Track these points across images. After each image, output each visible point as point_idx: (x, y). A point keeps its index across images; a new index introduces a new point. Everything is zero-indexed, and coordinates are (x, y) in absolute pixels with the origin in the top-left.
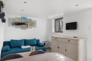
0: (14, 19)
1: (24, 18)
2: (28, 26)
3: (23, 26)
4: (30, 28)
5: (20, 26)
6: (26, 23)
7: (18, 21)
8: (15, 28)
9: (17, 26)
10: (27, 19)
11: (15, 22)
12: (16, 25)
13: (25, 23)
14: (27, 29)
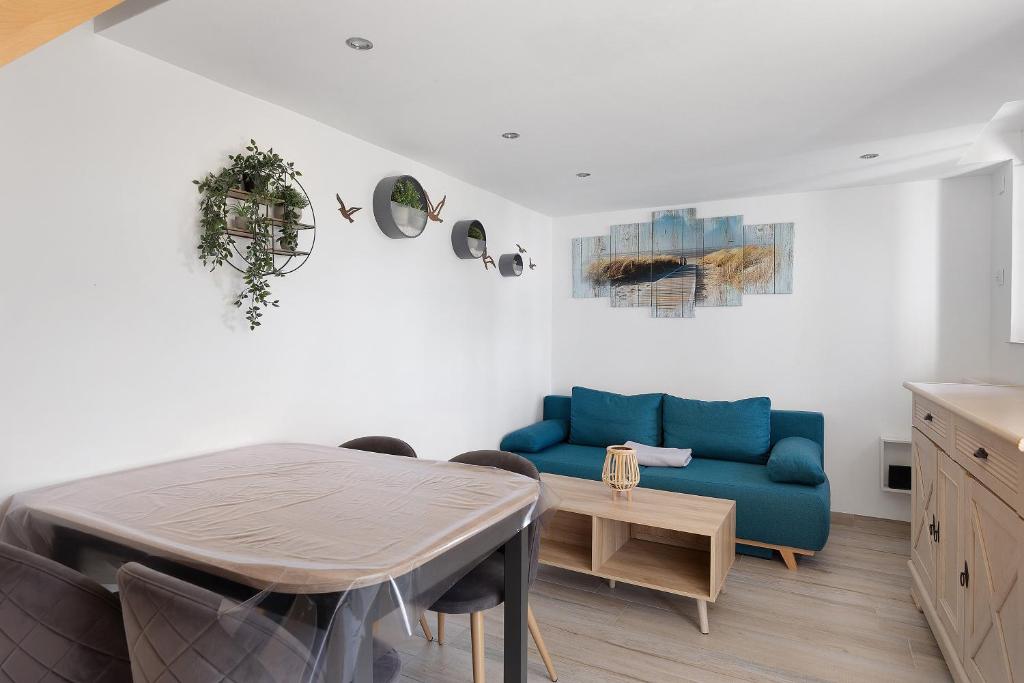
0: (599, 239)
1: (672, 219)
2: (710, 282)
3: (663, 284)
4: (722, 302)
5: (645, 287)
6: (690, 262)
7: (627, 252)
8: (614, 305)
9: (625, 289)
10: (699, 225)
11: (607, 261)
12: (615, 282)
13: (684, 256)
14: (699, 310)
